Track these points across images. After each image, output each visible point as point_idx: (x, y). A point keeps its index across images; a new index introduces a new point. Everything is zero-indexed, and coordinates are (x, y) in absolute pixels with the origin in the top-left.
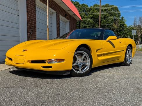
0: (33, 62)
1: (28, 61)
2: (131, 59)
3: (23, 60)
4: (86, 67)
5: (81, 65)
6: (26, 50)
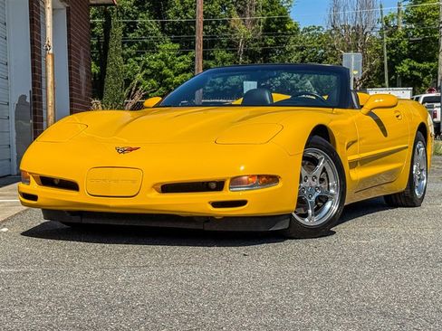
0: (167, 188)
1: (154, 186)
2: (425, 181)
3: (134, 182)
4: (325, 203)
5: (313, 198)
6: (131, 150)
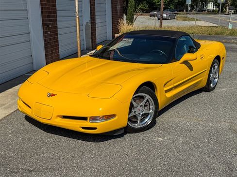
1: (58, 116)
3: (50, 113)
4: (147, 116)
6: (53, 95)
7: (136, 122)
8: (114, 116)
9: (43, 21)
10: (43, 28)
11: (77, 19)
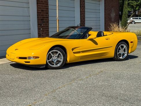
0: (20, 58)
1: (17, 57)
3: (14, 56)
4: (60, 62)
6: (17, 49)
7: (54, 65)
8: (38, 57)
9: (38, 22)
10: (38, 26)
11: (57, 21)
